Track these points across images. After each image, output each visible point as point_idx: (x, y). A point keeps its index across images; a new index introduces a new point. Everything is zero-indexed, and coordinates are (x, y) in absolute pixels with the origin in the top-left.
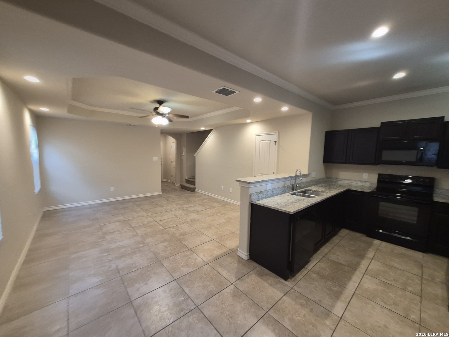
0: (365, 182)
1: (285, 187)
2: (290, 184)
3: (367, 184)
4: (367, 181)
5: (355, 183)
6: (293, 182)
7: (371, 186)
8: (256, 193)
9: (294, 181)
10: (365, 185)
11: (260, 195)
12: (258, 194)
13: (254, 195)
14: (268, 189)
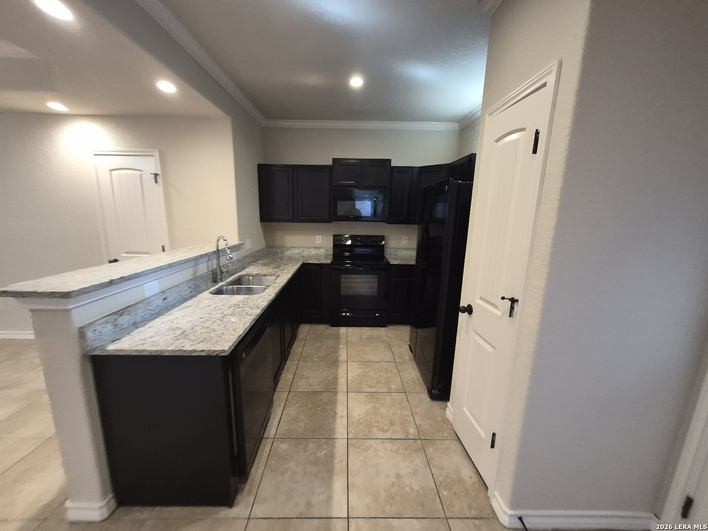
0: (320, 248)
1: (195, 278)
2: (208, 270)
3: (322, 252)
4: (321, 247)
5: (307, 252)
6: (214, 264)
7: (327, 253)
8: (104, 320)
9: (215, 262)
10: (320, 253)
11: (124, 320)
12: (116, 319)
13: (99, 328)
14: (147, 295)
